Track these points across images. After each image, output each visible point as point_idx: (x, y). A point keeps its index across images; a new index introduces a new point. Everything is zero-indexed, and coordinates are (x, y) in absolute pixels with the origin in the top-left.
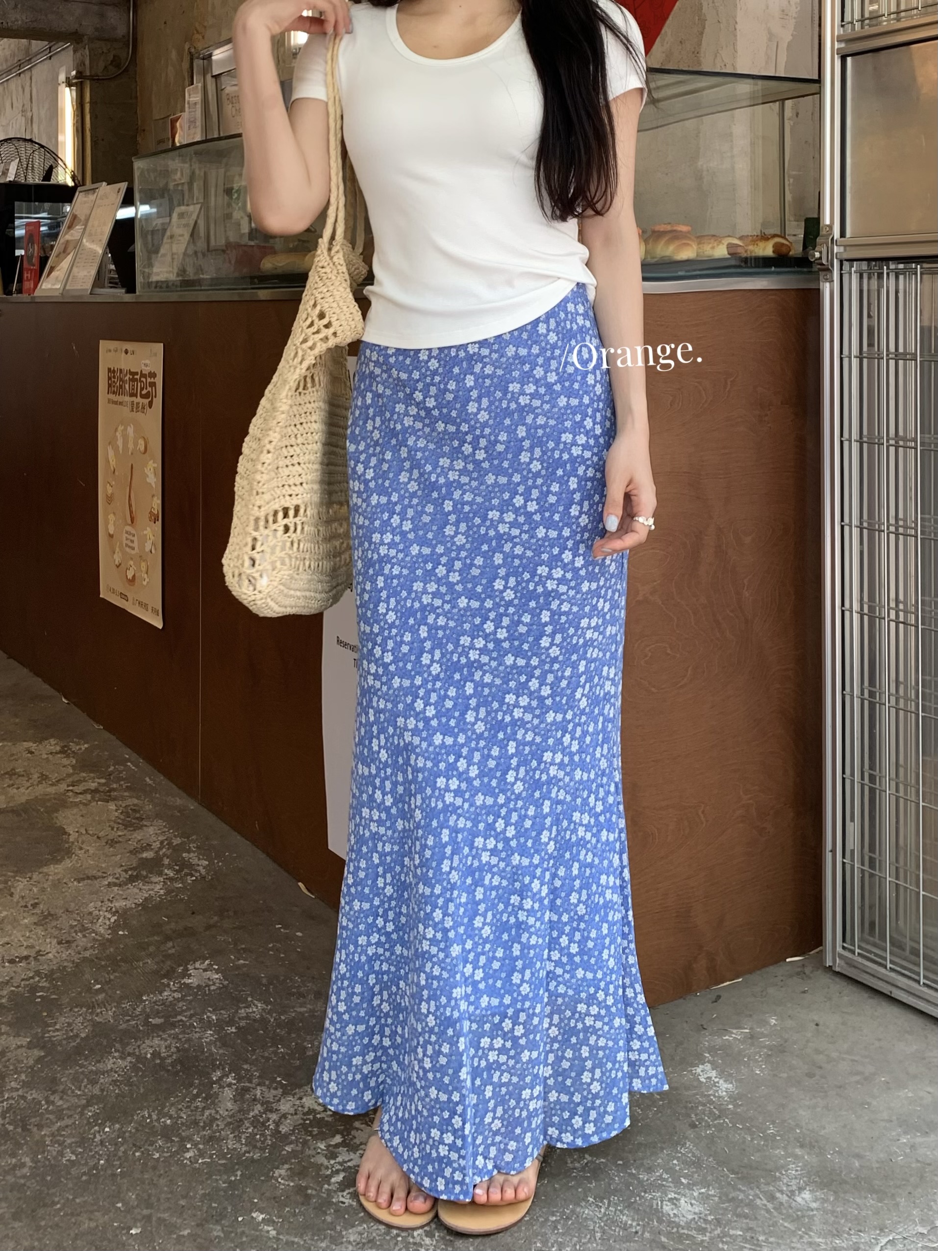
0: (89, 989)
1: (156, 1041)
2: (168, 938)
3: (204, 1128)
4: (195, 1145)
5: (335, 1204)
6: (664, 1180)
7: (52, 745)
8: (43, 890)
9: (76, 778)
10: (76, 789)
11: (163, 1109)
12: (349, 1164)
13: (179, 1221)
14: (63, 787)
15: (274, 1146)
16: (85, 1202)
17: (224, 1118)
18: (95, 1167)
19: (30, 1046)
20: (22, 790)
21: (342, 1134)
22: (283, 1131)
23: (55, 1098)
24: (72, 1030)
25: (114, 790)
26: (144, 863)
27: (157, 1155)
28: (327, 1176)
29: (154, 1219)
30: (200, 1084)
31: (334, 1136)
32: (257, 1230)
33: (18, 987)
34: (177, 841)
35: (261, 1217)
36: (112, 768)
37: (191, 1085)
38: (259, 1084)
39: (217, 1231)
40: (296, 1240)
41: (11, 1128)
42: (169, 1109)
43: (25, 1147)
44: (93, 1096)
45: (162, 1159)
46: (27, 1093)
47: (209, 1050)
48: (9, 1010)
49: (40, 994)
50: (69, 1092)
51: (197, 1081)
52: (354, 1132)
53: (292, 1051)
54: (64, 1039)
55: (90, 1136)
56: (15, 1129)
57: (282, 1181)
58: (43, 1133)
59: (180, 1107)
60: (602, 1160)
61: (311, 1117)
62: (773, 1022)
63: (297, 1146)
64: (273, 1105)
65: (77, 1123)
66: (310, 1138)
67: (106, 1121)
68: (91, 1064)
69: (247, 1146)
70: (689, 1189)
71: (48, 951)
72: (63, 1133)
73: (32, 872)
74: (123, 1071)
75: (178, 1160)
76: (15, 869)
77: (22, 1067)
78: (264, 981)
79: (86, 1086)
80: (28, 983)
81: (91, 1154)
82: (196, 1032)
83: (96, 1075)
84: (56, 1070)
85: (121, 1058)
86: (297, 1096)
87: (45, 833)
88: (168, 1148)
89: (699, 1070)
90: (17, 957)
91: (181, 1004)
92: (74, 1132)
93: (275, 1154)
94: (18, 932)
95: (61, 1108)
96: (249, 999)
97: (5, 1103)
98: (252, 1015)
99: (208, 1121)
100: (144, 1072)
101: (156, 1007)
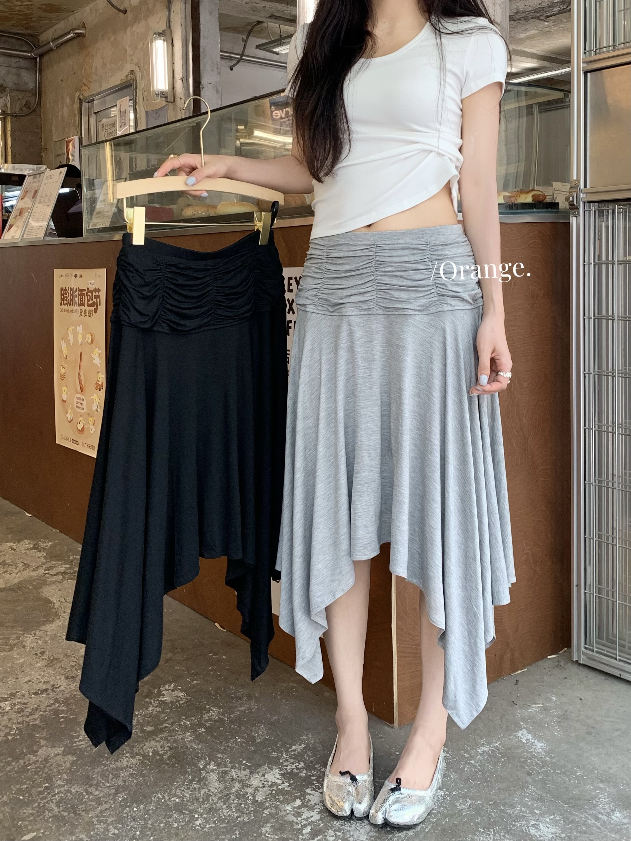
1: (153, 743)
3: (203, 803)
4: (201, 815)
6: (524, 812)
7: (27, 544)
8: (46, 642)
9: (48, 565)
10: (51, 572)
11: (171, 791)
12: (312, 819)
14: (41, 571)
15: (255, 811)
17: (216, 794)
18: (134, 837)
19: (65, 753)
20: (14, 575)
21: (300, 799)
22: (259, 800)
23: (92, 789)
27: (176, 825)
28: (299, 829)
30: (192, 772)
31: (295, 801)
33: (45, 711)
36: (71, 557)
37: (186, 772)
38: (232, 768)
41: (66, 814)
42: (175, 791)
43: (79, 827)
44: (118, 786)
45: (180, 827)
46: (71, 787)
47: (191, 746)
48: (43, 729)
49: (62, 715)
50: (101, 784)
51: (189, 770)
52: (308, 797)
53: (246, 740)
54: (88, 747)
55: (124, 815)
56: (69, 814)
57: (269, 836)
58: (90, 816)
59: (182, 789)
60: (479, 802)
61: (275, 788)
62: (554, 699)
63: (272, 809)
64: (247, 782)
65: (113, 806)
66: (279, 803)
67: (133, 804)
68: (111, 763)
69: (237, 812)
70: (541, 816)
71: (60, 684)
72: (104, 814)
73: (34, 630)
74: (136, 766)
75: (192, 826)
76: (22, 629)
77: (63, 770)
78: (213, 693)
79: (112, 780)
80: (51, 708)
81: (129, 828)
82: (179, 735)
83: (117, 770)
84: (87, 769)
85: (132, 757)
86: (261, 774)
87: (36, 604)
88: (182, 819)
89: (520, 734)
90: (39, 690)
91: (163, 716)
92: (112, 813)
93: (259, 817)
94: (35, 672)
95: (98, 797)
96: (207, 707)
97: (57, 796)
98: (212, 717)
99: (205, 798)
100: (150, 766)
101: (147, 719)
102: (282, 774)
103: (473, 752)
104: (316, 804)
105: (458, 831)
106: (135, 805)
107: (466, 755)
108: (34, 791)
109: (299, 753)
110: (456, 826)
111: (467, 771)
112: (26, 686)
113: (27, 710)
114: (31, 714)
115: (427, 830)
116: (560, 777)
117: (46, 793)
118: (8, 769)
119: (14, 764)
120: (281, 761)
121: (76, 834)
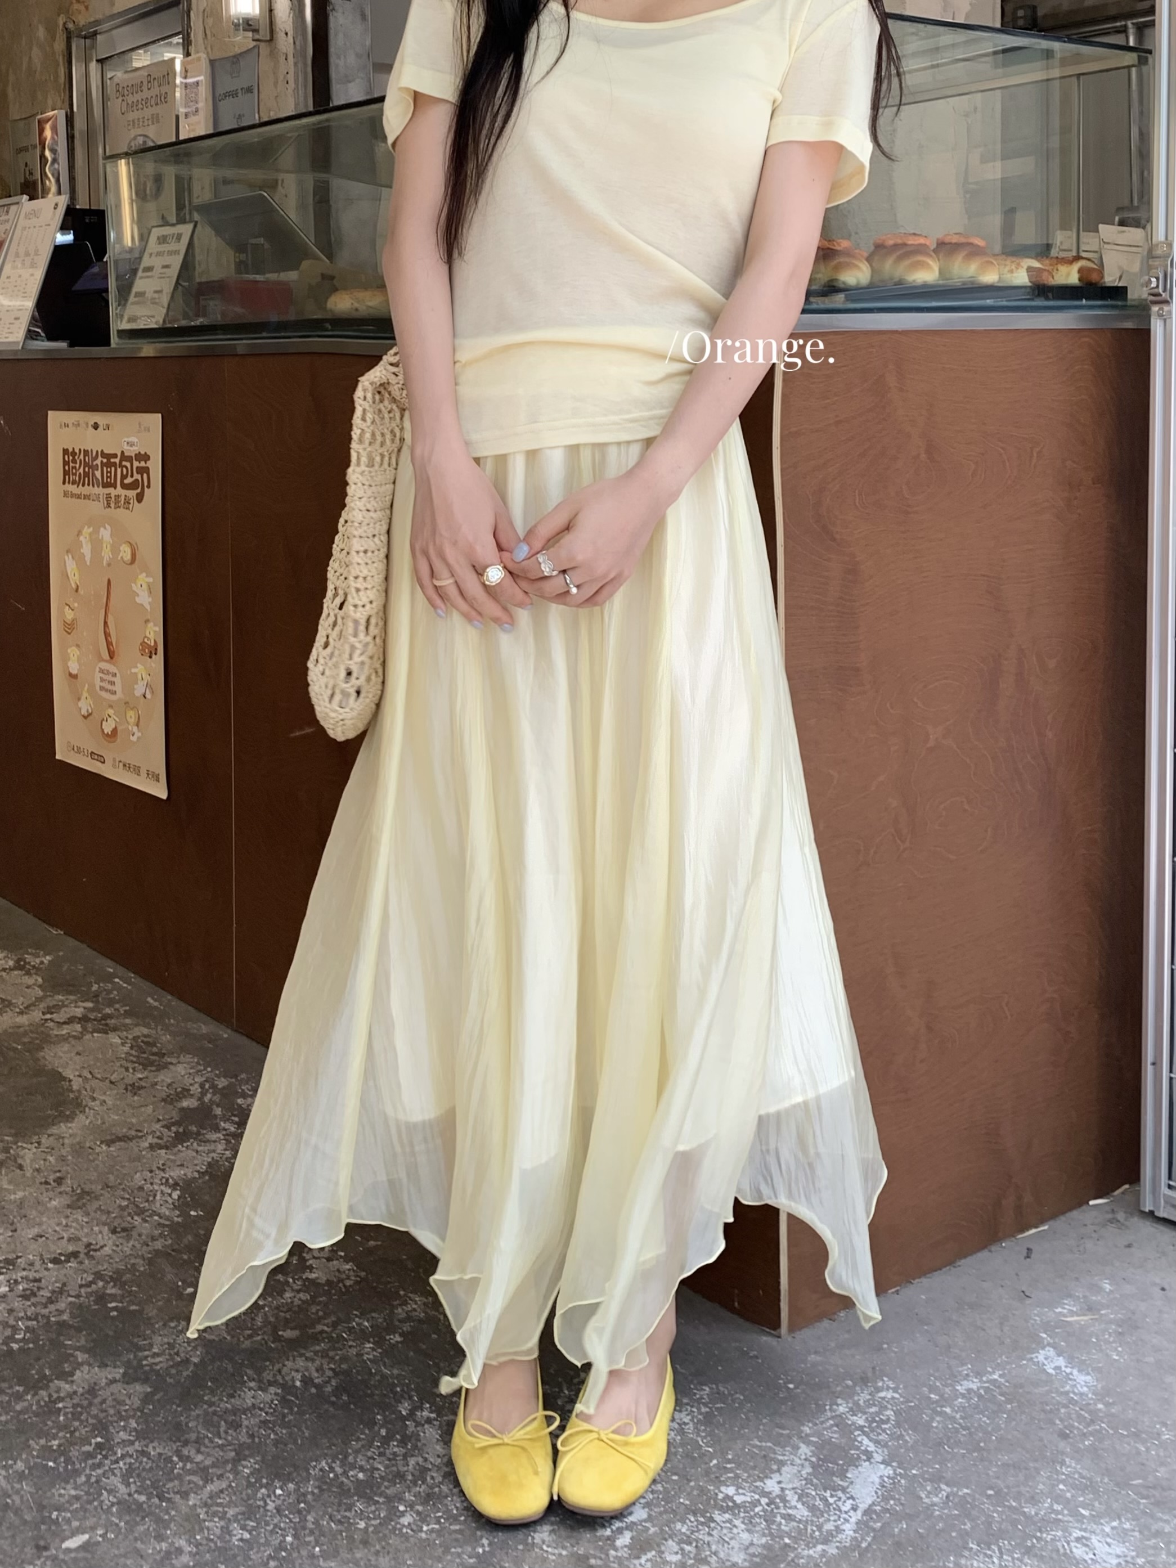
0: (180, 1296)
1: (301, 1363)
3: (415, 1483)
4: (411, 1506)
6: (1057, 1513)
7: (1, 959)
8: (63, 1159)
9: (50, 1002)
10: (54, 1016)
11: (346, 1457)
14: (36, 1015)
17: (437, 1467)
18: (282, 1547)
19: (128, 1379)
23: (190, 1451)
24: (177, 1354)
25: (110, 1016)
26: (188, 1114)
27: (362, 1525)
28: (608, 1538)
30: (387, 1422)
33: (78, 1296)
34: (222, 1083)
36: (95, 987)
37: (374, 1422)
41: (143, 1498)
42: (355, 1458)
43: (172, 1525)
44: (241, 1445)
45: (371, 1529)
46: (147, 1446)
47: (379, 1371)
48: (79, 1330)
49: (113, 1305)
50: (206, 1441)
51: (380, 1417)
54: (172, 1367)
55: (259, 1503)
56: (149, 1499)
57: (550, 1550)
58: (191, 1503)
59: (369, 1454)
60: (966, 1491)
62: (1108, 1287)
65: (233, 1484)
67: (273, 1481)
68: (222, 1400)
70: (1095, 1523)
71: (102, 1244)
72: (219, 1501)
73: (37, 1134)
74: (271, 1407)
75: (394, 1528)
76: (13, 1131)
77: (126, 1411)
78: (410, 1265)
79: (226, 1432)
80: (89, 1290)
81: (270, 1528)
82: (350, 1347)
83: (235, 1415)
84: (176, 1411)
85: (260, 1389)
87: (35, 1080)
88: (373, 1512)
89: (1041, 1356)
90: (60, 1254)
91: (314, 1309)
92: (234, 1498)
94: (49, 1219)
95: (201, 1466)
96: (401, 1293)
97: (121, 1463)
98: (414, 1314)
99: (417, 1473)
100: (299, 1406)
101: (282, 1314)
103: (947, 1390)
105: (928, 1547)
106: (277, 1484)
107: (932, 1396)
108: (74, 1453)
110: (921, 1536)
111: (936, 1427)
112: (33, 1246)
113: (42, 1293)
114: (51, 1301)
115: (864, 1545)
116: (1129, 1444)
117: (99, 1457)
118: (18, 1408)
119: (29, 1397)
121: (168, 1538)
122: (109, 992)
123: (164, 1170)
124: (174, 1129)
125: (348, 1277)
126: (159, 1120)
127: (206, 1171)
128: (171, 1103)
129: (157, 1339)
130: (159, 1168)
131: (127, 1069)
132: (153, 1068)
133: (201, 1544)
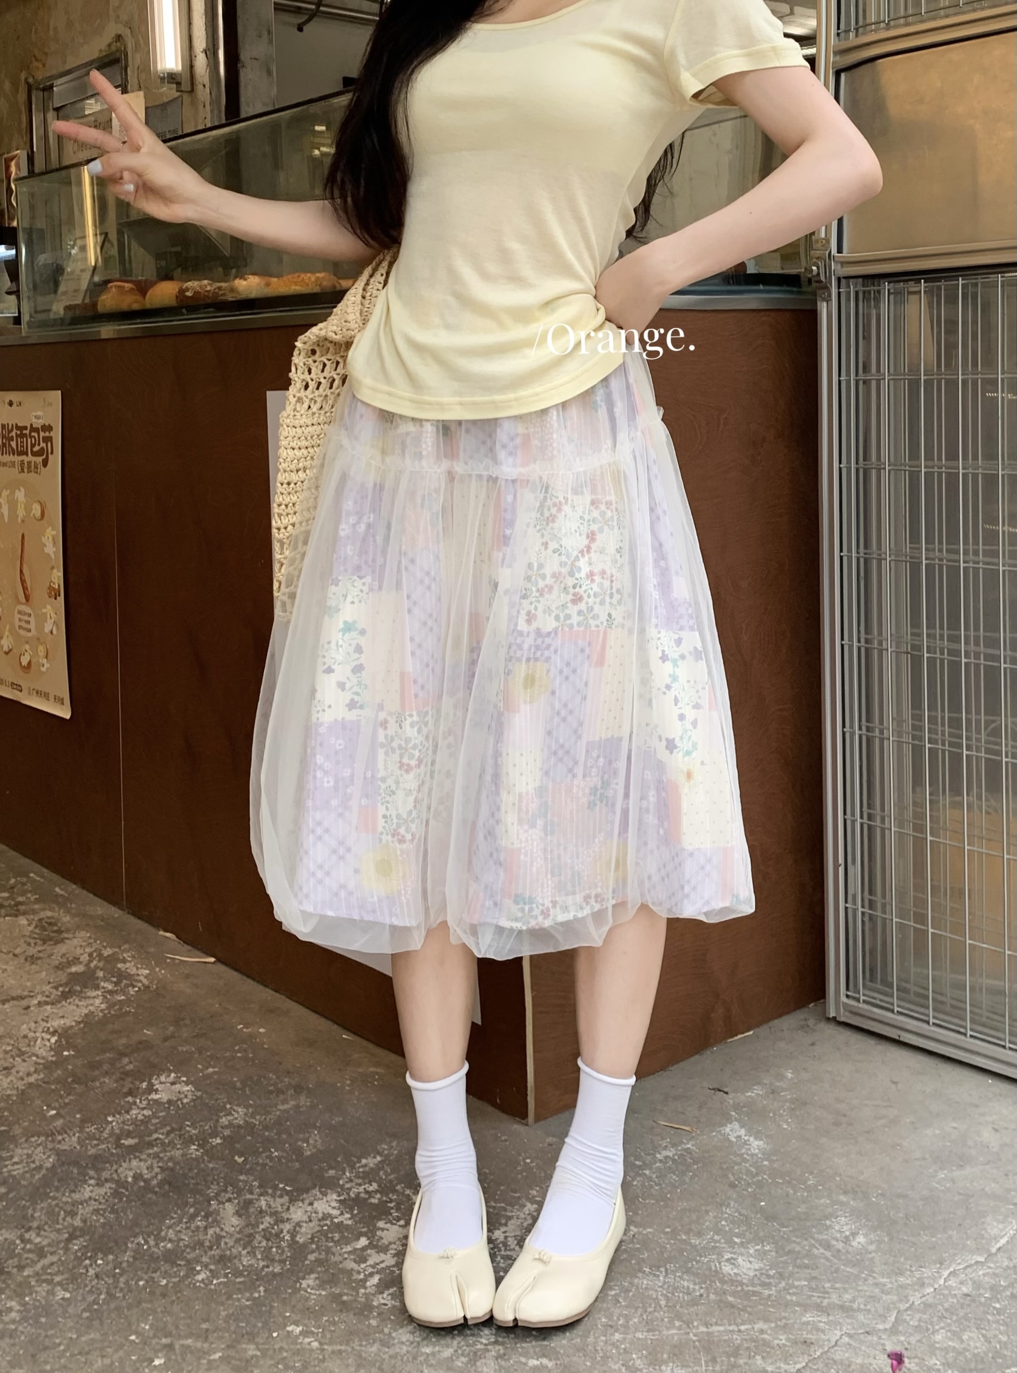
0: (44, 1117)
1: (135, 1163)
2: (122, 1055)
3: (211, 1248)
4: (206, 1266)
5: (377, 1307)
6: (716, 1242)
11: (159, 1233)
12: (383, 1265)
13: (206, 1345)
15: (294, 1257)
16: (93, 1340)
17: (232, 1235)
21: (367, 1236)
22: (301, 1241)
23: (31, 1235)
24: (33, 1162)
25: (21, 903)
26: (74, 977)
27: (164, 1282)
28: (361, 1280)
29: (177, 1347)
30: (195, 1202)
31: (358, 1239)
32: (297, 1344)
34: (107, 952)
35: (298, 1330)
36: (13, 881)
37: (186, 1204)
38: (261, 1195)
39: (251, 1350)
40: (343, 1348)
42: (167, 1232)
43: (7, 1291)
44: (75, 1229)
45: (171, 1285)
47: (198, 1166)
50: (46, 1227)
51: (191, 1200)
52: (379, 1233)
53: (287, 1153)
54: (26, 1172)
55: (81, 1271)
57: (313, 1292)
58: (25, 1274)
59: (178, 1229)
60: (649, 1230)
61: (328, 1222)
62: (789, 1075)
63: (320, 1254)
64: (283, 1215)
65: (63, 1259)
66: (331, 1244)
67: (96, 1254)
68: (64, 1195)
69: (263, 1260)
70: (743, 1247)
72: (49, 1271)
74: (104, 1198)
75: (190, 1283)
78: (238, 1085)
79: (64, 1219)
81: (88, 1289)
82: (178, 1149)
83: (73, 1205)
84: (24, 1206)
85: (98, 1185)
86: (307, 1202)
88: (175, 1272)
89: (728, 1130)
91: (154, 1122)
92: (61, 1268)
93: (297, 1265)
95: (40, 1245)
96: (228, 1106)
98: (235, 1121)
99: (214, 1240)
100: (127, 1197)
101: (126, 1127)
102: (340, 1201)
103: (649, 1158)
104: (390, 1243)
106: (100, 1255)
107: (637, 1162)
109: (372, 1169)
116: (781, 1189)
120: (341, 1182)
122: (24, 884)
123: (47, 1022)
124: (61, 989)
125: (186, 1096)
126: (49, 983)
127: (82, 1021)
128: (62, 969)
129: (19, 1151)
130: (43, 1020)
131: (29, 944)
132: (52, 943)
133: (28, 1304)
